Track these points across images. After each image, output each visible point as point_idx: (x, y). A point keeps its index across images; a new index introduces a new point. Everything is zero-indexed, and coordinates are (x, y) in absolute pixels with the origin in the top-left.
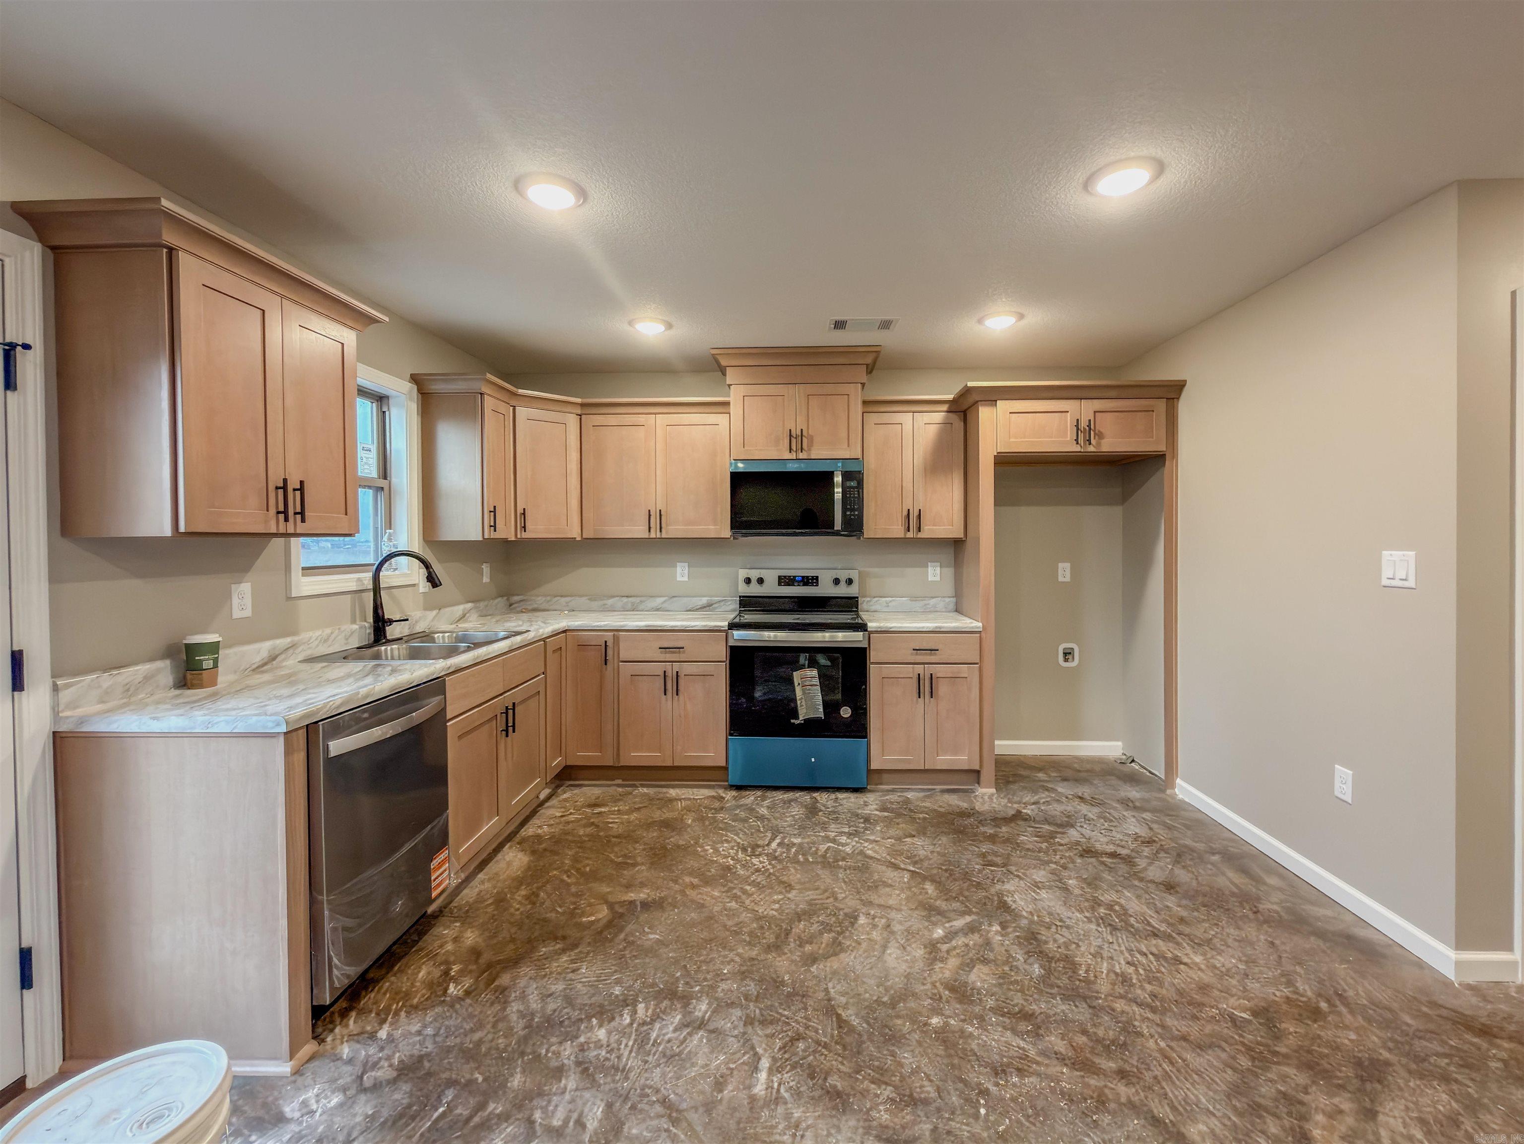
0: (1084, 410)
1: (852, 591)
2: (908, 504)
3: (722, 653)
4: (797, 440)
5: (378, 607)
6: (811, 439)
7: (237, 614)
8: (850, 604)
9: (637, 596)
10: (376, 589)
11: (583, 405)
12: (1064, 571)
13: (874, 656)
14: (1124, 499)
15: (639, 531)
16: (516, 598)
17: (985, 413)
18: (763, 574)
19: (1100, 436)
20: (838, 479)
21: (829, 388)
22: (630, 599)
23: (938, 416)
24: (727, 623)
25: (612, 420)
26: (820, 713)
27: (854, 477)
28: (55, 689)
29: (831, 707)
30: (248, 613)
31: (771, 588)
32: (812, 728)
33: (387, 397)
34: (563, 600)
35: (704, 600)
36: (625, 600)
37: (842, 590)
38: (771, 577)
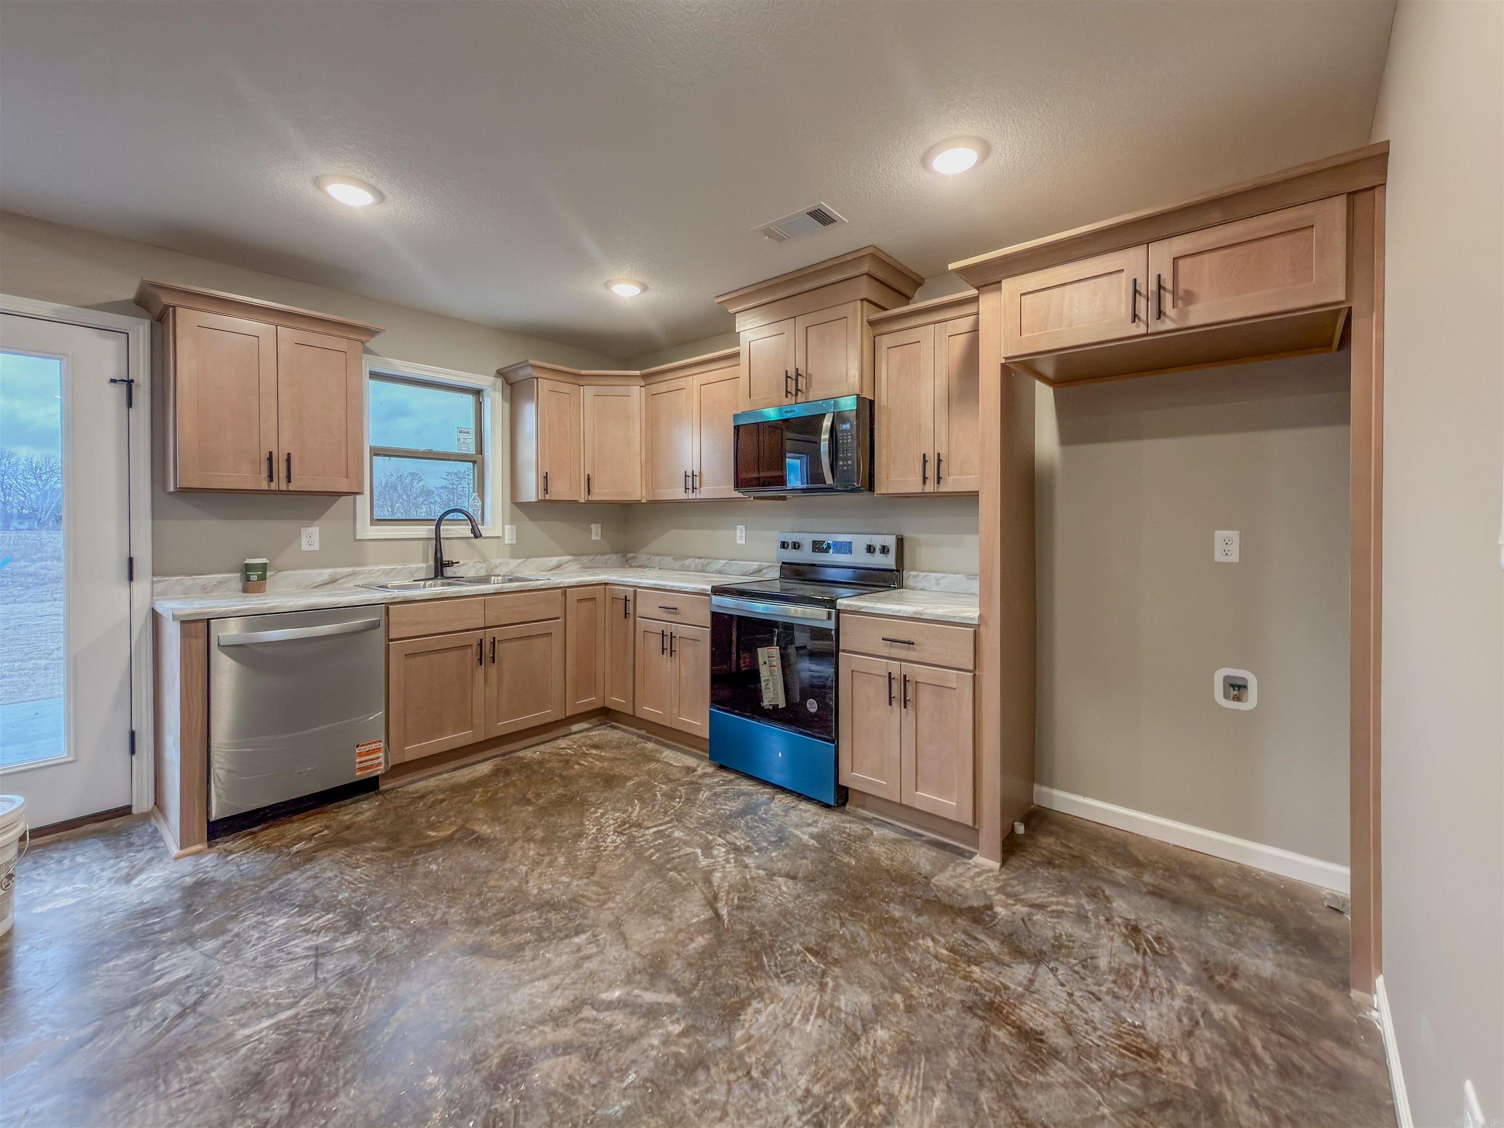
1: (890, 561)
2: (924, 447)
3: (707, 618)
4: (794, 381)
5: (438, 550)
7: (305, 547)
9: (706, 558)
10: (438, 538)
11: (644, 377)
12: (1227, 545)
13: (846, 642)
15: (680, 492)
16: (630, 555)
18: (799, 538)
19: (1184, 299)
20: (828, 422)
21: (828, 314)
22: (701, 561)
24: (710, 588)
25: (664, 387)
26: (782, 702)
27: (847, 419)
28: (153, 583)
30: (316, 547)
31: (807, 554)
33: (482, 390)
34: (658, 558)
36: (697, 560)
37: (878, 561)
38: (807, 540)
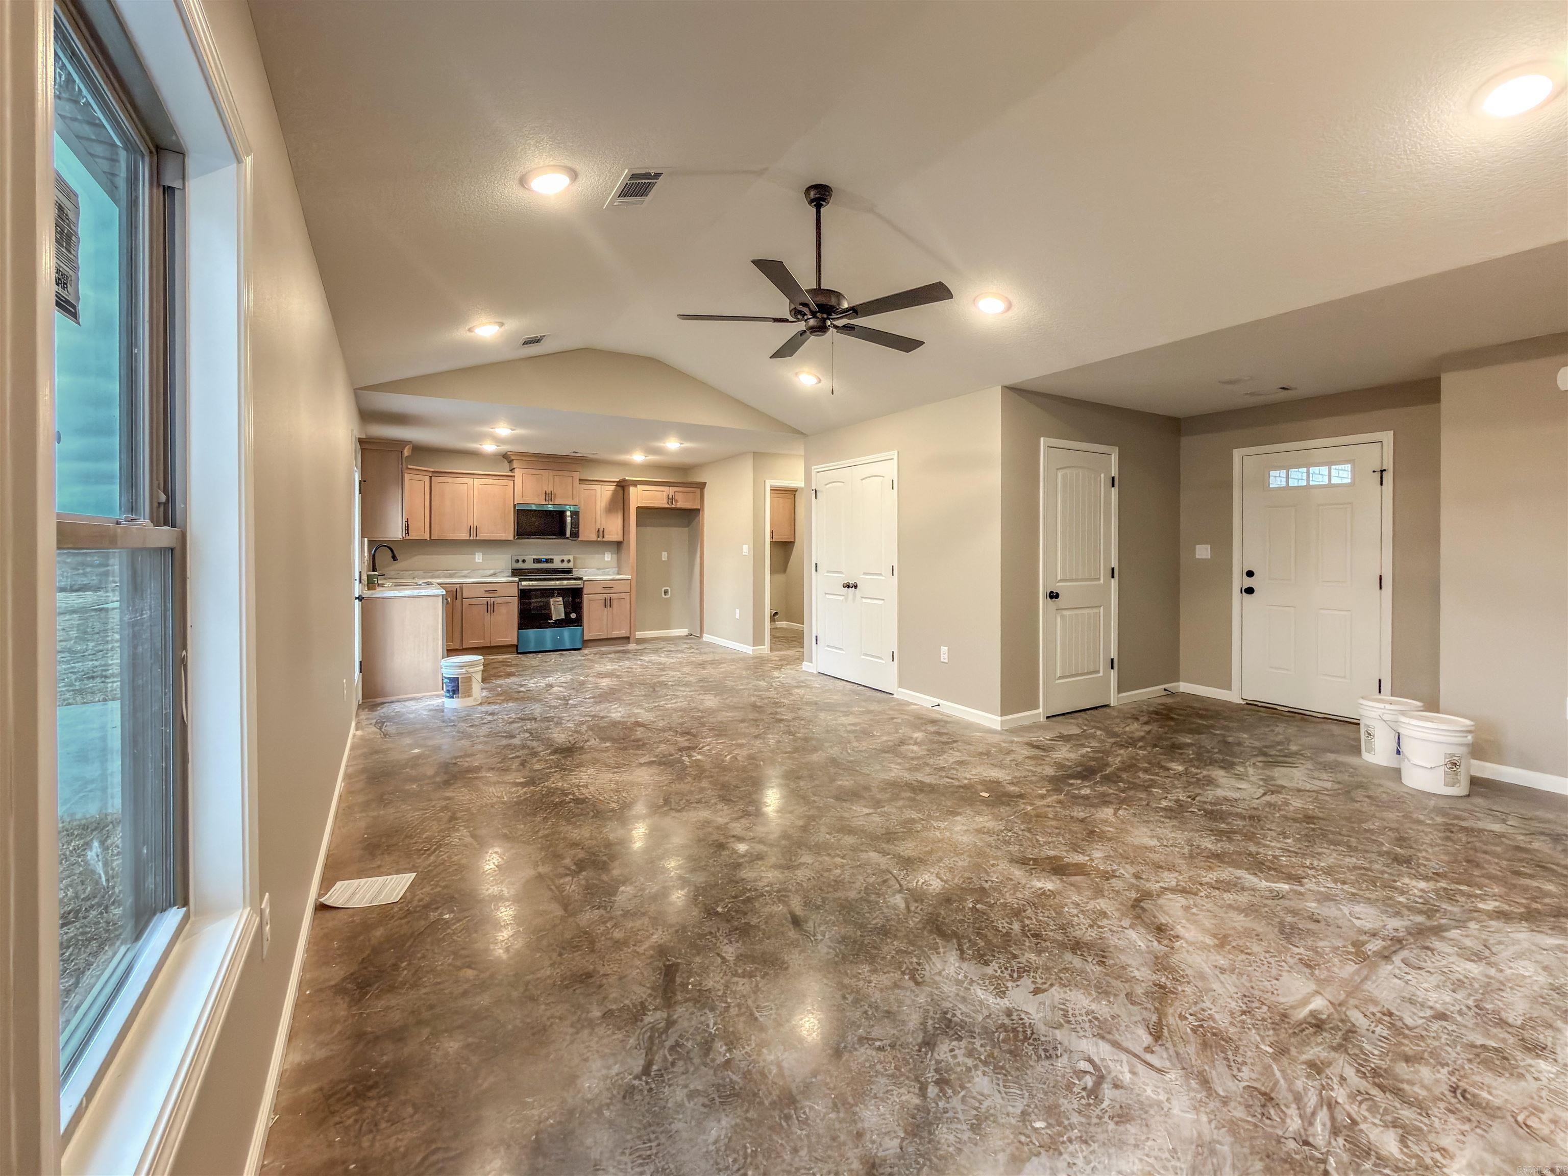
0: (670, 491)
1: (571, 565)
2: (598, 526)
3: (515, 592)
4: (548, 496)
6: (555, 495)
8: (569, 571)
11: (433, 472)
12: (664, 556)
13: (585, 591)
14: (688, 526)
15: (464, 536)
17: (632, 490)
18: (526, 558)
19: (676, 501)
20: (568, 513)
21: (566, 473)
23: (612, 488)
24: (511, 580)
25: (450, 480)
26: (563, 616)
27: (575, 514)
29: (567, 614)
31: (530, 565)
32: (559, 624)
35: (492, 572)
37: (565, 565)
38: (530, 558)
